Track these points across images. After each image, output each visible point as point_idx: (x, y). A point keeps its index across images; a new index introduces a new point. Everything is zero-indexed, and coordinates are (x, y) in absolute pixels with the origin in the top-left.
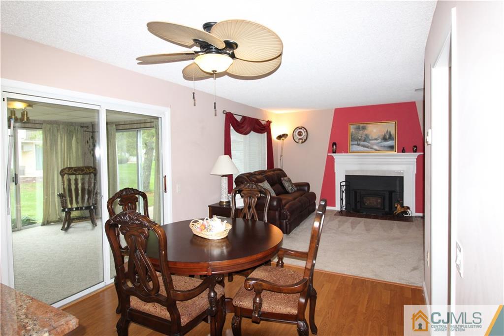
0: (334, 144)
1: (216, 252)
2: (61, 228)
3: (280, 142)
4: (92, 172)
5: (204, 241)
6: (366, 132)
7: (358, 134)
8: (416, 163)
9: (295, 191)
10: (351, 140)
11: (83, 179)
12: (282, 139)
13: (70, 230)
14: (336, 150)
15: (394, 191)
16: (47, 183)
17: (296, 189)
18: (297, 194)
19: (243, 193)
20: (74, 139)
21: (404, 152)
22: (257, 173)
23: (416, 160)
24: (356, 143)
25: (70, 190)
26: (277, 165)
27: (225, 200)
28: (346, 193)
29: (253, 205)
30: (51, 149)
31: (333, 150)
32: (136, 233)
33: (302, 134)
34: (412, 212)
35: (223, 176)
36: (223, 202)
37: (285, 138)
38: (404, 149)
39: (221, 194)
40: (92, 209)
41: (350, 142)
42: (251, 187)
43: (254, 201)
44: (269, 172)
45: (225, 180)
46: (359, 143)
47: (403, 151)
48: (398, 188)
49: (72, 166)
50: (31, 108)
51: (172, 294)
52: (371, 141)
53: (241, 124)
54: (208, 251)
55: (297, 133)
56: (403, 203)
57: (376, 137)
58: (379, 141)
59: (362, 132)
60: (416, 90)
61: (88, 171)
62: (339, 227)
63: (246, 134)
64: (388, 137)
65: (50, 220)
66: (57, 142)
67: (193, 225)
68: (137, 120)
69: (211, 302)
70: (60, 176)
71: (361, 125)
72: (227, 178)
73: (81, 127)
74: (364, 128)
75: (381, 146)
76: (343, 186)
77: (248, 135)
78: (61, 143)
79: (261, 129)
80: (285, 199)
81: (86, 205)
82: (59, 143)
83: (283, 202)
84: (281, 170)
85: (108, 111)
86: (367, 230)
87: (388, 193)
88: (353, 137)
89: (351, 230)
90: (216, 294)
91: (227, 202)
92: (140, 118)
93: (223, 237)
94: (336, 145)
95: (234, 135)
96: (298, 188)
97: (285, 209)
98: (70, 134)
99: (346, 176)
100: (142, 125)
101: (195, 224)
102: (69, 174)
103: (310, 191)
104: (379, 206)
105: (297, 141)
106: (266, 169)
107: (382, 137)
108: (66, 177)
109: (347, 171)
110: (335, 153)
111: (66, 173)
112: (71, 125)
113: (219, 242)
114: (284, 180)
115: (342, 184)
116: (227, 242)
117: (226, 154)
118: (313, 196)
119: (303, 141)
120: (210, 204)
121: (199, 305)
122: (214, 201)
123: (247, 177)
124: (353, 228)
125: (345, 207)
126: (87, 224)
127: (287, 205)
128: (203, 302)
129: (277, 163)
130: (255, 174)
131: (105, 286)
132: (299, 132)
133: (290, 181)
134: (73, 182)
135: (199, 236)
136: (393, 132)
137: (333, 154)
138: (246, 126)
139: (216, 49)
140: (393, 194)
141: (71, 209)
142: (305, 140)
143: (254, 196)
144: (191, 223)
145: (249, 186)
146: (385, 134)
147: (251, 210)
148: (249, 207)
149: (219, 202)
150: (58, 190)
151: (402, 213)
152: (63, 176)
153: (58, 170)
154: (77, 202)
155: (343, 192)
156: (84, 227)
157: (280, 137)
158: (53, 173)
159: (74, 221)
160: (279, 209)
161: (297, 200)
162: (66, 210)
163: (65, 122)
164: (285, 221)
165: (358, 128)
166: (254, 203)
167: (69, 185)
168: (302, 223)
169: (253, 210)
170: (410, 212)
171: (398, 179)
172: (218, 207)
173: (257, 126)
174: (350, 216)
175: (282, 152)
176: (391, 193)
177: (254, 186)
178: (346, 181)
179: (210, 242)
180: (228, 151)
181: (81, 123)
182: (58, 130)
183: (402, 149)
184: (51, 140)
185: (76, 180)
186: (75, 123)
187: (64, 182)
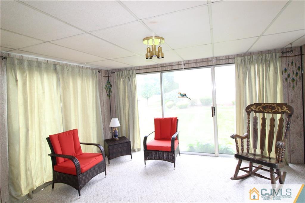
4: (285, 112)
11: (272, 119)
20: (272, 68)
61: (280, 110)
70: (245, 113)
102: (256, 112)
108: (253, 114)
111: (252, 110)
152: (249, 113)
167: (255, 124)
185: (264, 119)
187: (249, 121)
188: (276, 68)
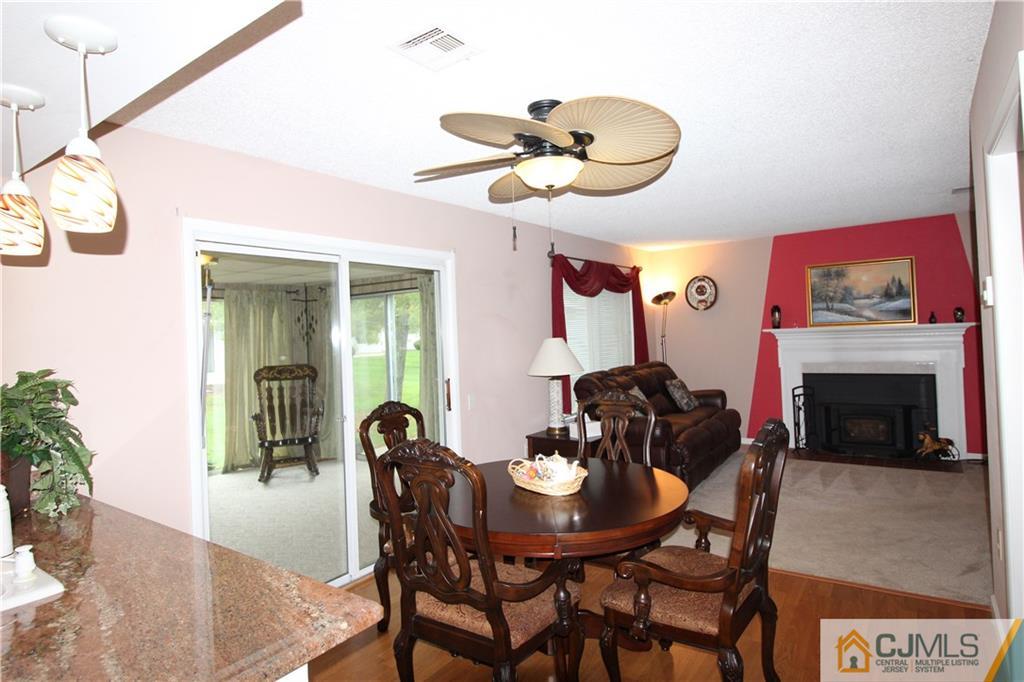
0: (776, 309)
1: (560, 519)
2: (258, 478)
3: (659, 308)
4: (308, 375)
5: (538, 499)
6: (846, 282)
7: (828, 286)
8: (962, 346)
9: (696, 408)
10: (813, 301)
11: (292, 389)
12: (663, 302)
13: (273, 481)
14: (779, 323)
15: (916, 407)
16: (232, 394)
17: (697, 403)
18: (701, 414)
19: (601, 411)
20: (275, 314)
21: (935, 322)
22: (616, 372)
23: (962, 339)
24: (824, 305)
25: (271, 408)
26: (655, 355)
27: (557, 424)
28: (805, 412)
29: (621, 433)
30: (238, 335)
31: (773, 322)
32: (431, 478)
33: (705, 291)
34: (960, 451)
35: (554, 378)
36: (554, 429)
37: (670, 300)
38: (932, 316)
39: (550, 414)
40: (310, 444)
41: (810, 305)
42: (615, 398)
43: (622, 425)
44: (640, 369)
45: (557, 386)
46: (830, 305)
47: (932, 319)
48: (923, 399)
49: (273, 364)
50: (215, 263)
51: (495, 589)
52: (857, 302)
53: (582, 276)
54: (543, 517)
55: (694, 290)
56: (936, 432)
57: (869, 292)
58: (875, 300)
59: (836, 281)
60: (955, 191)
61: (301, 374)
62: (795, 482)
63: (593, 294)
64: (894, 290)
65: (236, 463)
66: (249, 320)
67: (514, 469)
68: (386, 277)
69: (559, 610)
70: (253, 383)
71: (834, 269)
72: (560, 382)
73: (287, 292)
74: (840, 275)
75: (881, 311)
76: (799, 396)
77: (597, 297)
78: (254, 322)
79: (621, 285)
80: (676, 423)
81: (299, 435)
82: (251, 323)
83: (675, 429)
84: (663, 365)
85: (352, 265)
86: (857, 489)
87: (901, 410)
88: (816, 292)
89: (821, 488)
90: (568, 595)
91: (561, 429)
92: (391, 273)
93: (572, 492)
94: (779, 311)
95: (571, 298)
96: (702, 401)
97: (680, 443)
98: (269, 307)
99: (804, 375)
100: (396, 286)
101: (517, 467)
102: (269, 379)
103: (728, 408)
104: (882, 439)
105: (695, 306)
106: (633, 364)
107: (881, 292)
108: (264, 383)
109: (805, 365)
110: (778, 327)
111: (264, 378)
112: (270, 290)
113: (565, 501)
114: (671, 384)
115: (797, 392)
116: (581, 501)
117: (555, 335)
118: (735, 417)
119: (709, 304)
120: (528, 434)
121: (539, 613)
122: (537, 427)
123: (598, 379)
124: (825, 485)
125: (804, 441)
126: (301, 471)
127: (683, 435)
128: (545, 609)
129: (655, 353)
130: (613, 375)
131: (351, 582)
132: (699, 287)
133: (683, 386)
134: (275, 393)
135: (528, 488)
136: (906, 280)
137: (773, 331)
138: (592, 281)
139: (553, 146)
140: (914, 411)
141: (274, 444)
142: (713, 304)
143: (622, 416)
144: (510, 466)
145: (612, 396)
146: (888, 285)
147: (617, 442)
148: (614, 438)
149: (545, 429)
150: (250, 409)
151: (937, 452)
152: (258, 382)
153: (249, 372)
154: (283, 430)
155: (800, 409)
156: (297, 477)
157: (658, 299)
158: (242, 375)
159: (277, 466)
160: (666, 443)
161: (701, 425)
162: (266, 444)
163: (261, 285)
164: (679, 468)
165: (827, 275)
166: (623, 429)
167: (270, 398)
168: (715, 472)
169: (622, 444)
170: (955, 452)
171: (923, 380)
172: (543, 439)
173: (613, 279)
174: (816, 460)
175: (663, 330)
176: (908, 411)
177: (622, 397)
178: (804, 387)
179: (549, 501)
180: (559, 330)
181: (287, 286)
182: (249, 299)
183: (929, 316)
184: (238, 317)
185: (281, 389)
186: (278, 286)
187: (260, 394)
188: (280, 315)
